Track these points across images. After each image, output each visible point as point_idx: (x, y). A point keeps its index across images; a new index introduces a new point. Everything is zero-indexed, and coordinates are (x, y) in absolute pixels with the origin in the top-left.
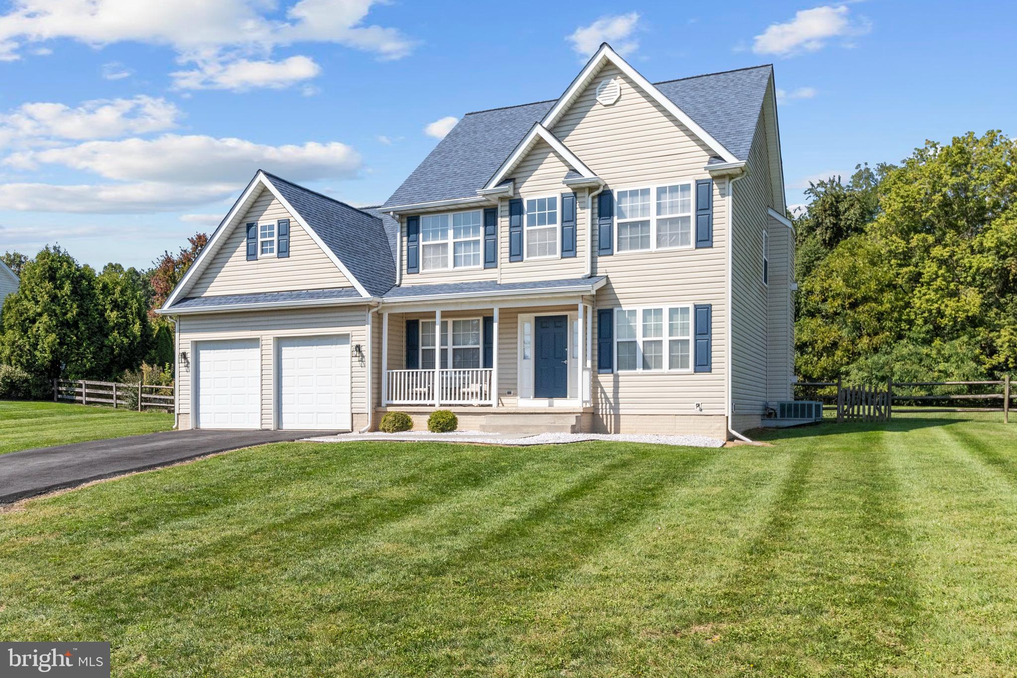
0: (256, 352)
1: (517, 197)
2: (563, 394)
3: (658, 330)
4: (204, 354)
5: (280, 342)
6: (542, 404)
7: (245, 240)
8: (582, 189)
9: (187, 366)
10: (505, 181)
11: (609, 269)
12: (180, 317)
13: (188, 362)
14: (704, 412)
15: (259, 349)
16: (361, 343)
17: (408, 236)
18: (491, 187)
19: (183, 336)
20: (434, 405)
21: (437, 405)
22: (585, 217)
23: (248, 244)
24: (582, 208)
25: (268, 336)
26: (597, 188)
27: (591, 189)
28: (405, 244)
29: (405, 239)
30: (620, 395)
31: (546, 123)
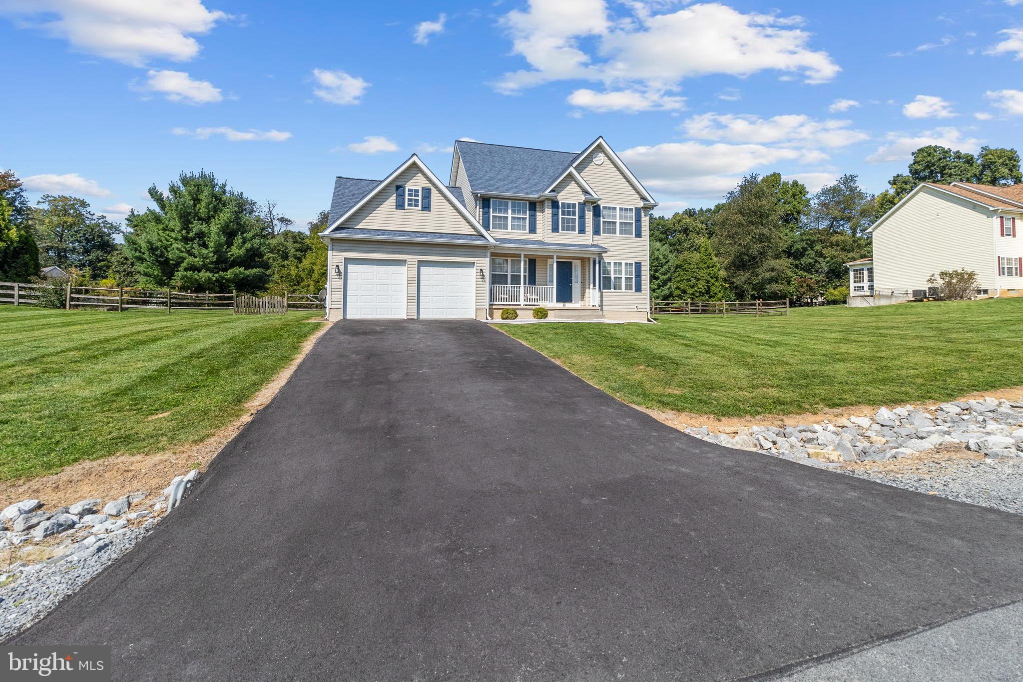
0: (404, 269)
1: (556, 200)
2: (570, 301)
3: (620, 272)
4: (351, 267)
5: (421, 263)
6: (560, 305)
7: (395, 195)
8: (589, 202)
9: (339, 275)
10: (553, 191)
11: (598, 242)
12: (332, 239)
13: (341, 272)
14: (639, 310)
15: (406, 268)
16: (483, 268)
17: (483, 208)
18: (547, 192)
19: (335, 253)
20: (520, 305)
21: (522, 305)
22: (589, 215)
23: (397, 198)
24: (588, 211)
25: (413, 259)
26: (595, 203)
27: (593, 203)
28: (481, 213)
29: (481, 210)
30: (604, 302)
31: (574, 165)
